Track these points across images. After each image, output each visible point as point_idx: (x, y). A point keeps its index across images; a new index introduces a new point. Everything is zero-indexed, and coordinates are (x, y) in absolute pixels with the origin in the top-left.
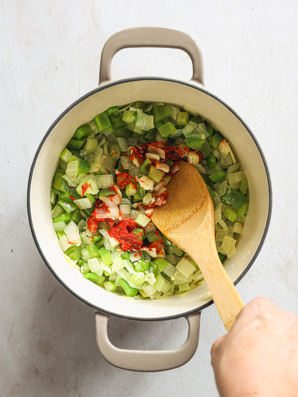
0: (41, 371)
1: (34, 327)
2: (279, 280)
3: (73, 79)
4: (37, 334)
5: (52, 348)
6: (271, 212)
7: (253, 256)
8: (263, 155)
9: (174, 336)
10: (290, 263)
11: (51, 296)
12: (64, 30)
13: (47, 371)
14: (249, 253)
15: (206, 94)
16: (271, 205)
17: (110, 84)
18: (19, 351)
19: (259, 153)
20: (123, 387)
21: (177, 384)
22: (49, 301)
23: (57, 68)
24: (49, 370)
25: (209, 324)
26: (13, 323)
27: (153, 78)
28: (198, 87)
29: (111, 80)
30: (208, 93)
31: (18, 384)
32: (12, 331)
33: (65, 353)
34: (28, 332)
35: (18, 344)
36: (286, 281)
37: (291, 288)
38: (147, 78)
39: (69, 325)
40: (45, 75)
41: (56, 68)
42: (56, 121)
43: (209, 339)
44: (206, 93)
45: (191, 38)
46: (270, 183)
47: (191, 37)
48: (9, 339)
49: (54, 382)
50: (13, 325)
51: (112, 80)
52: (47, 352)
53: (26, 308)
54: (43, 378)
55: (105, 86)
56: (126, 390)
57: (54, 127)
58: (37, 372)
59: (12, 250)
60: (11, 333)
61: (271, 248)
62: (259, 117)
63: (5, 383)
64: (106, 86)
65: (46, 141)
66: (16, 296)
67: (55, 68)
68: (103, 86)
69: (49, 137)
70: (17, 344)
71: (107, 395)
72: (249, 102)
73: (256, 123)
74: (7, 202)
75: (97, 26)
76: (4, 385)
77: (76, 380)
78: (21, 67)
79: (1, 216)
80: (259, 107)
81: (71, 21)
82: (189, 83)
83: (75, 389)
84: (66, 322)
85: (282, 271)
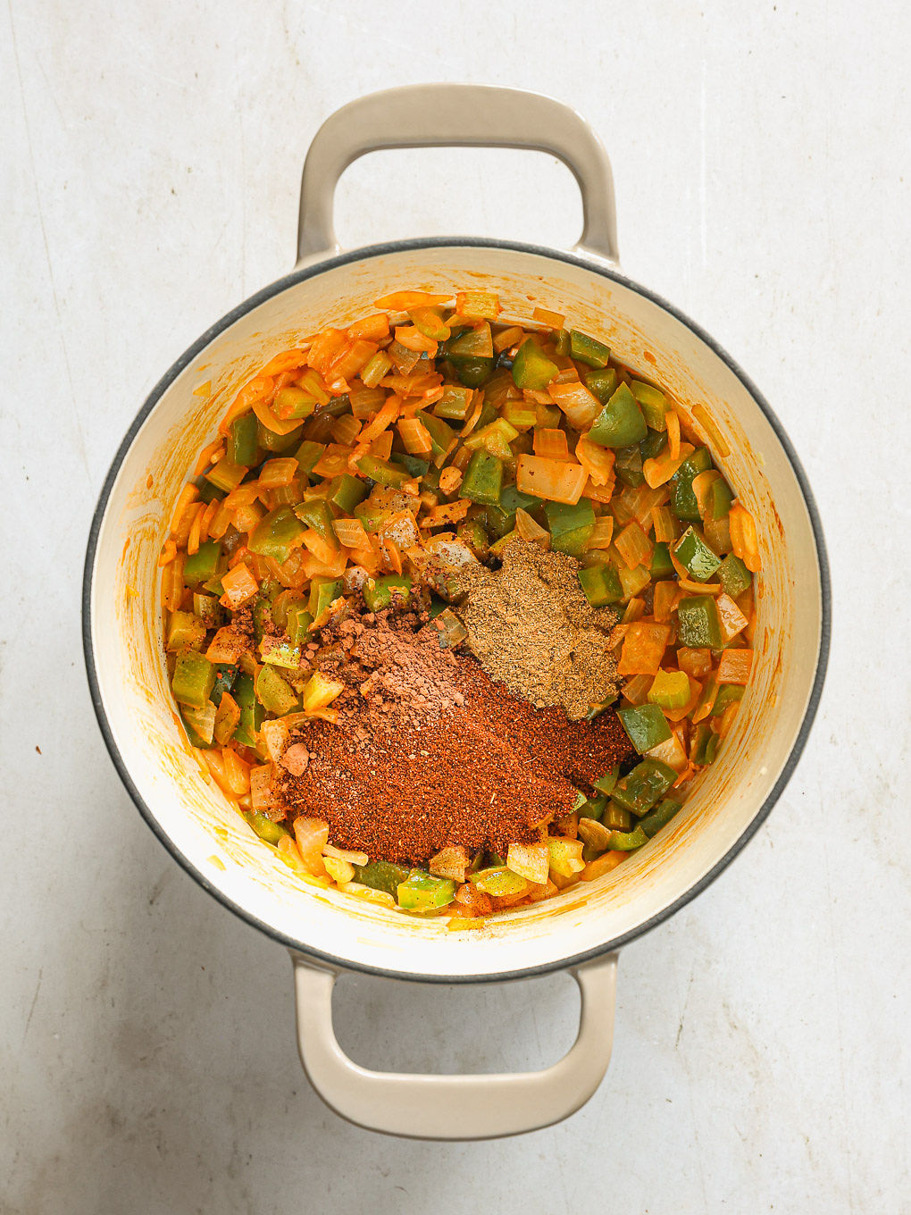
0: (125, 1119)
1: (104, 984)
2: (856, 840)
3: (225, 225)
4: (113, 1005)
5: (160, 1048)
6: (829, 644)
7: (776, 780)
8: (800, 471)
9: (533, 1009)
10: (888, 787)
11: (156, 888)
12: (196, 75)
13: (146, 1118)
14: (764, 771)
15: (624, 288)
16: (827, 623)
17: (330, 261)
18: (60, 1057)
19: (789, 464)
20: (378, 1168)
21: (542, 1157)
22: (151, 902)
23: (176, 191)
24: (151, 1115)
25: (641, 974)
26: (41, 971)
27: (463, 241)
28: (599, 266)
29: (335, 248)
30: (632, 285)
31: (57, 1159)
32: (37, 995)
33: (200, 1062)
34: (87, 999)
35: (57, 1036)
36: (875, 841)
37: (890, 863)
38: (444, 240)
39: (211, 978)
40: (139, 212)
41: (173, 192)
42: (167, 375)
43: (639, 1019)
44: (626, 283)
45: (577, 117)
46: (823, 557)
47: (577, 113)
48: (29, 1020)
49: (166, 1152)
50: (40, 977)
51: (337, 248)
52: (144, 1058)
53: (82, 925)
54: (132, 1138)
55: (315, 266)
56: (386, 1176)
57: (162, 394)
58: (114, 1122)
59: (37, 749)
60: (34, 1002)
61: (831, 742)
62: (793, 341)
63: (17, 1154)
64: (319, 267)
65: (136, 438)
66: (49, 889)
67: (170, 192)
68: (311, 268)
69: (146, 427)
70: (54, 1034)
71: (329, 1190)
72: (761, 294)
73: (784, 360)
74: (23, 599)
75: (298, 63)
76: (15, 1162)
77: (235, 1145)
78: (65, 188)
79: (5, 643)
80: (793, 310)
81: (217, 46)
82: (573, 253)
83: (232, 1171)
84: (203, 969)
85: (862, 810)
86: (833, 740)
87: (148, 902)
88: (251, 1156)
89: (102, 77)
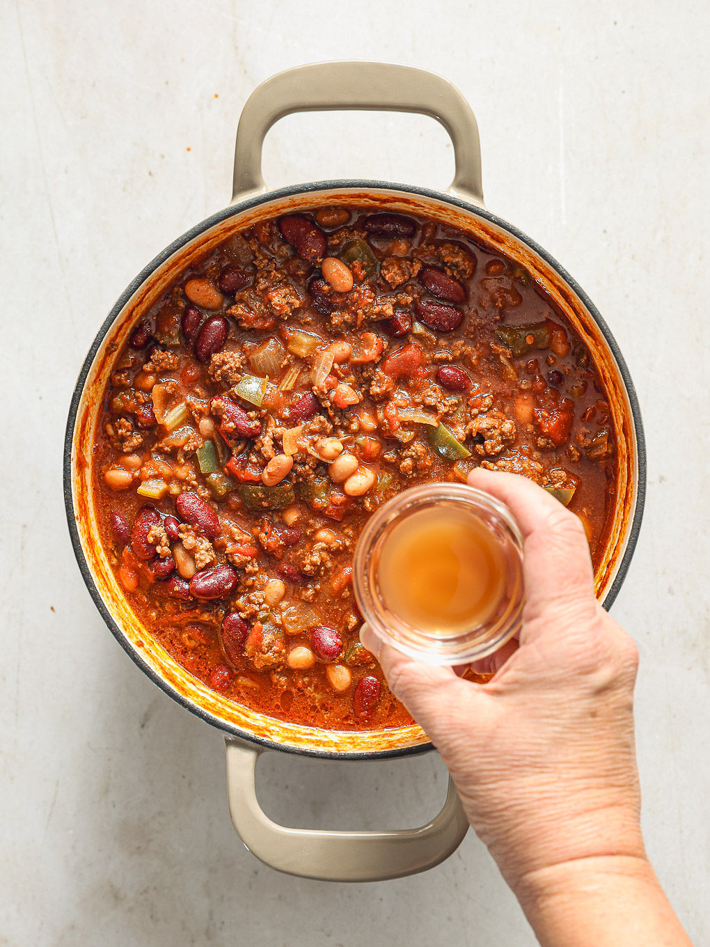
0: (125, 895)
1: (107, 791)
3: (191, 199)
4: (114, 806)
5: (152, 840)
11: (146, 715)
12: (167, 83)
13: (141, 894)
17: (259, 198)
18: (73, 848)
22: (143, 726)
23: (152, 173)
24: (145, 891)
26: (57, 781)
27: (361, 184)
28: (467, 204)
29: (263, 188)
30: (493, 219)
31: (73, 927)
32: (54, 800)
33: (182, 850)
34: (94, 802)
35: (71, 832)
38: (347, 182)
39: (190, 784)
40: (124, 190)
44: (488, 217)
48: (49, 820)
49: (158, 920)
50: (57, 785)
51: (265, 188)
53: (89, 745)
54: (130, 910)
55: (246, 201)
58: (116, 897)
59: (52, 608)
60: (53, 806)
62: (633, 281)
63: (42, 924)
64: (251, 203)
66: (63, 717)
67: (148, 174)
68: (243, 203)
70: (69, 830)
72: (608, 246)
73: (627, 296)
75: (245, 72)
76: (40, 930)
77: (211, 913)
78: (66, 172)
79: (25, 526)
80: (633, 257)
81: (183, 60)
82: (447, 194)
83: (209, 934)
84: (184, 777)
85: (694, 645)
86: (670, 591)
87: (139, 725)
88: (223, 923)
89: (94, 86)
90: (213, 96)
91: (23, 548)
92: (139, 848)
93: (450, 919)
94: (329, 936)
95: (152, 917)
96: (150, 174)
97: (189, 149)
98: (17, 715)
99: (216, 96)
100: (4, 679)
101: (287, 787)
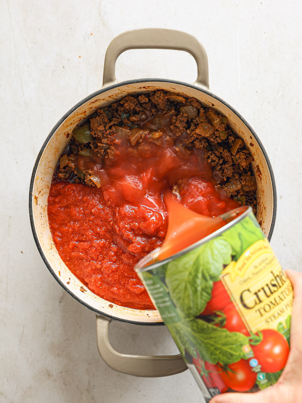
0: (53, 374)
1: (45, 329)
3: (81, 78)
4: (48, 336)
5: (64, 351)
11: (61, 297)
12: (71, 29)
13: (60, 374)
17: (114, 85)
18: (31, 354)
20: (137, 389)
22: (60, 302)
23: (64, 67)
24: (61, 372)
26: (24, 326)
28: (202, 89)
31: (30, 388)
32: (23, 334)
33: (77, 355)
34: (39, 335)
35: (30, 347)
39: (80, 327)
40: (52, 74)
48: (20, 342)
49: (66, 385)
50: (24, 327)
53: (37, 310)
54: (55, 380)
55: (108, 87)
58: (49, 375)
59: (22, 252)
60: (22, 336)
62: (269, 113)
63: (17, 386)
64: (110, 87)
66: (26, 298)
67: (62, 67)
71: (120, 396)
72: (258, 98)
73: (266, 119)
74: (16, 203)
75: (104, 24)
76: (16, 389)
77: (89, 382)
78: (28, 66)
79: (10, 217)
80: (269, 103)
81: (77, 19)
82: (194, 85)
83: (88, 391)
84: (78, 324)
85: (295, 268)
86: (285, 245)
87: (59, 302)
88: (94, 386)
89: (40, 30)
90: (90, 34)
91: (9, 226)
92: (58, 354)
93: (191, 384)
94: (139, 391)
95: (64, 383)
96: (63, 67)
97: (80, 57)
98: (7, 297)
99: (92, 34)
100: (1, 282)
101: (121, 328)
